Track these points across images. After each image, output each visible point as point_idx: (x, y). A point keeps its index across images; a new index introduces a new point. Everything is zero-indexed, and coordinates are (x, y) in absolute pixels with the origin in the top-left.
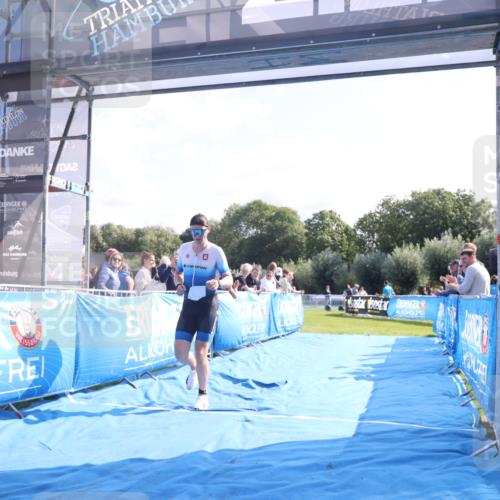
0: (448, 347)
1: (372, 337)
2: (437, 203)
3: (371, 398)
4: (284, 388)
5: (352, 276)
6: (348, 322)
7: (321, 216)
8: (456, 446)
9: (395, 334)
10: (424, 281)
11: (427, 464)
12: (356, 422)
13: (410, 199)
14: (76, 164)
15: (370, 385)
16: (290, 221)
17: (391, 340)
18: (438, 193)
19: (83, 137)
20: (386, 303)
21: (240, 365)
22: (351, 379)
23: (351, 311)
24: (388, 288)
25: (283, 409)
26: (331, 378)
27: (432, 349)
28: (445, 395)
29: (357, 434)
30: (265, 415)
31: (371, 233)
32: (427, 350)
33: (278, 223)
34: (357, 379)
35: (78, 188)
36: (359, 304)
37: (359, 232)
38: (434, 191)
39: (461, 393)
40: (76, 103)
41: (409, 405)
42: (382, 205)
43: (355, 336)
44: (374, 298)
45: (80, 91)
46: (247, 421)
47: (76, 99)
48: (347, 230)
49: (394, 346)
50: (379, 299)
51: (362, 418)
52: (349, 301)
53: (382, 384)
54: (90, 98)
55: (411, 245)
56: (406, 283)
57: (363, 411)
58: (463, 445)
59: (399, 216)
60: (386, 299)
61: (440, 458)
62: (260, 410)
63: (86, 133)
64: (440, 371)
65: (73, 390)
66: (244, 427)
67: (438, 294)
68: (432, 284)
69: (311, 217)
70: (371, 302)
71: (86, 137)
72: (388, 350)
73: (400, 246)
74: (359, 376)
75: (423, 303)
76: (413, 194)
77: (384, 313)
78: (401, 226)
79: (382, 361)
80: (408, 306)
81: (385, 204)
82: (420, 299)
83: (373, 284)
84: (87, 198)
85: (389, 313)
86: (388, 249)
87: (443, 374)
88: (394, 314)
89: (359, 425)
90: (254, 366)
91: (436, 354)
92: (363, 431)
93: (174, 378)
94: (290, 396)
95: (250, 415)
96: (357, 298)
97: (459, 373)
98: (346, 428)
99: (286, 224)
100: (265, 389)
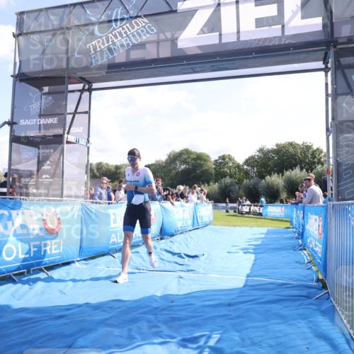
0: (299, 234)
1: (254, 228)
2: (291, 150)
3: (254, 264)
4: (202, 258)
5: (241, 192)
6: (240, 220)
7: (223, 158)
8: (304, 293)
9: (267, 226)
10: (284, 195)
11: (288, 304)
12: (245, 278)
13: (275, 148)
14: (81, 128)
15: (253, 257)
16: (205, 160)
17: (264, 230)
18: (291, 144)
19: (86, 113)
20: (261, 209)
21: (177, 245)
22: (241, 253)
23: (241, 213)
24: (263, 199)
25: (202, 271)
26: (229, 253)
27: (289, 236)
28: (297, 262)
29: (245, 286)
30: (191, 274)
31: (253, 167)
32: (286, 236)
33: (198, 161)
34: (245, 253)
35: (83, 142)
36: (246, 209)
37: (245, 167)
38: (289, 143)
39: (306, 262)
40: (82, 93)
41: (276, 269)
42: (259, 151)
43: (244, 228)
44: (254, 206)
45: (84, 86)
46: (181, 277)
47: (82, 91)
48: (238, 166)
49: (266, 234)
50: (257, 206)
51: (248, 276)
52: (240, 207)
53: (259, 256)
54: (90, 90)
55: (276, 175)
56: (273, 197)
57: (249, 272)
58: (308, 293)
59: (269, 158)
60: (261, 206)
61: (294, 301)
62: (188, 271)
63: (88, 110)
64: (294, 248)
65: (79, 259)
66: (179, 281)
67: (292, 204)
68: (288, 198)
69: (217, 158)
70: (252, 208)
71: (88, 113)
72: (263, 236)
73: (270, 175)
74: (246, 251)
75: (283, 208)
76: (277, 145)
77: (260, 214)
78: (270, 163)
79: (259, 243)
80: (275, 210)
81: (261, 150)
82: (281, 206)
83: (254, 197)
84: (88, 148)
85: (264, 214)
86: (262, 177)
87: (295, 250)
88: (266, 215)
89: (247, 280)
90: (184, 245)
91: (291, 238)
92: (249, 284)
93: (138, 252)
94: (205, 263)
95: (182, 274)
96: (244, 205)
97: (305, 249)
98: (238, 282)
99: (202, 162)
100: (191, 259)
